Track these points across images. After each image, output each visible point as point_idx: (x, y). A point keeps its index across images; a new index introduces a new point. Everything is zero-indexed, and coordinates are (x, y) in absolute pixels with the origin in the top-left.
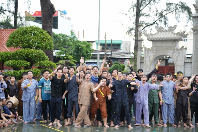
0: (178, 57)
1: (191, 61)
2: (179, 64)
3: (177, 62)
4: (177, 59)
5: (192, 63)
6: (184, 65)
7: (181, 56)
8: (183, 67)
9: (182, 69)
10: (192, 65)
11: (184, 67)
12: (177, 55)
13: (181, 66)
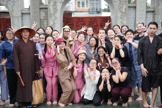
0: (14, 6)
1: (29, 12)
2: (16, 15)
3: (13, 12)
4: (12, 9)
5: (30, 14)
6: (22, 17)
7: (17, 6)
8: (20, 19)
9: (19, 21)
10: (30, 16)
11: (22, 19)
12: (12, 5)
13: (18, 17)
